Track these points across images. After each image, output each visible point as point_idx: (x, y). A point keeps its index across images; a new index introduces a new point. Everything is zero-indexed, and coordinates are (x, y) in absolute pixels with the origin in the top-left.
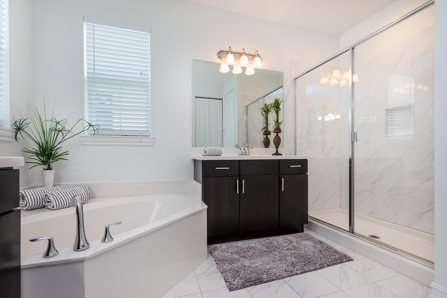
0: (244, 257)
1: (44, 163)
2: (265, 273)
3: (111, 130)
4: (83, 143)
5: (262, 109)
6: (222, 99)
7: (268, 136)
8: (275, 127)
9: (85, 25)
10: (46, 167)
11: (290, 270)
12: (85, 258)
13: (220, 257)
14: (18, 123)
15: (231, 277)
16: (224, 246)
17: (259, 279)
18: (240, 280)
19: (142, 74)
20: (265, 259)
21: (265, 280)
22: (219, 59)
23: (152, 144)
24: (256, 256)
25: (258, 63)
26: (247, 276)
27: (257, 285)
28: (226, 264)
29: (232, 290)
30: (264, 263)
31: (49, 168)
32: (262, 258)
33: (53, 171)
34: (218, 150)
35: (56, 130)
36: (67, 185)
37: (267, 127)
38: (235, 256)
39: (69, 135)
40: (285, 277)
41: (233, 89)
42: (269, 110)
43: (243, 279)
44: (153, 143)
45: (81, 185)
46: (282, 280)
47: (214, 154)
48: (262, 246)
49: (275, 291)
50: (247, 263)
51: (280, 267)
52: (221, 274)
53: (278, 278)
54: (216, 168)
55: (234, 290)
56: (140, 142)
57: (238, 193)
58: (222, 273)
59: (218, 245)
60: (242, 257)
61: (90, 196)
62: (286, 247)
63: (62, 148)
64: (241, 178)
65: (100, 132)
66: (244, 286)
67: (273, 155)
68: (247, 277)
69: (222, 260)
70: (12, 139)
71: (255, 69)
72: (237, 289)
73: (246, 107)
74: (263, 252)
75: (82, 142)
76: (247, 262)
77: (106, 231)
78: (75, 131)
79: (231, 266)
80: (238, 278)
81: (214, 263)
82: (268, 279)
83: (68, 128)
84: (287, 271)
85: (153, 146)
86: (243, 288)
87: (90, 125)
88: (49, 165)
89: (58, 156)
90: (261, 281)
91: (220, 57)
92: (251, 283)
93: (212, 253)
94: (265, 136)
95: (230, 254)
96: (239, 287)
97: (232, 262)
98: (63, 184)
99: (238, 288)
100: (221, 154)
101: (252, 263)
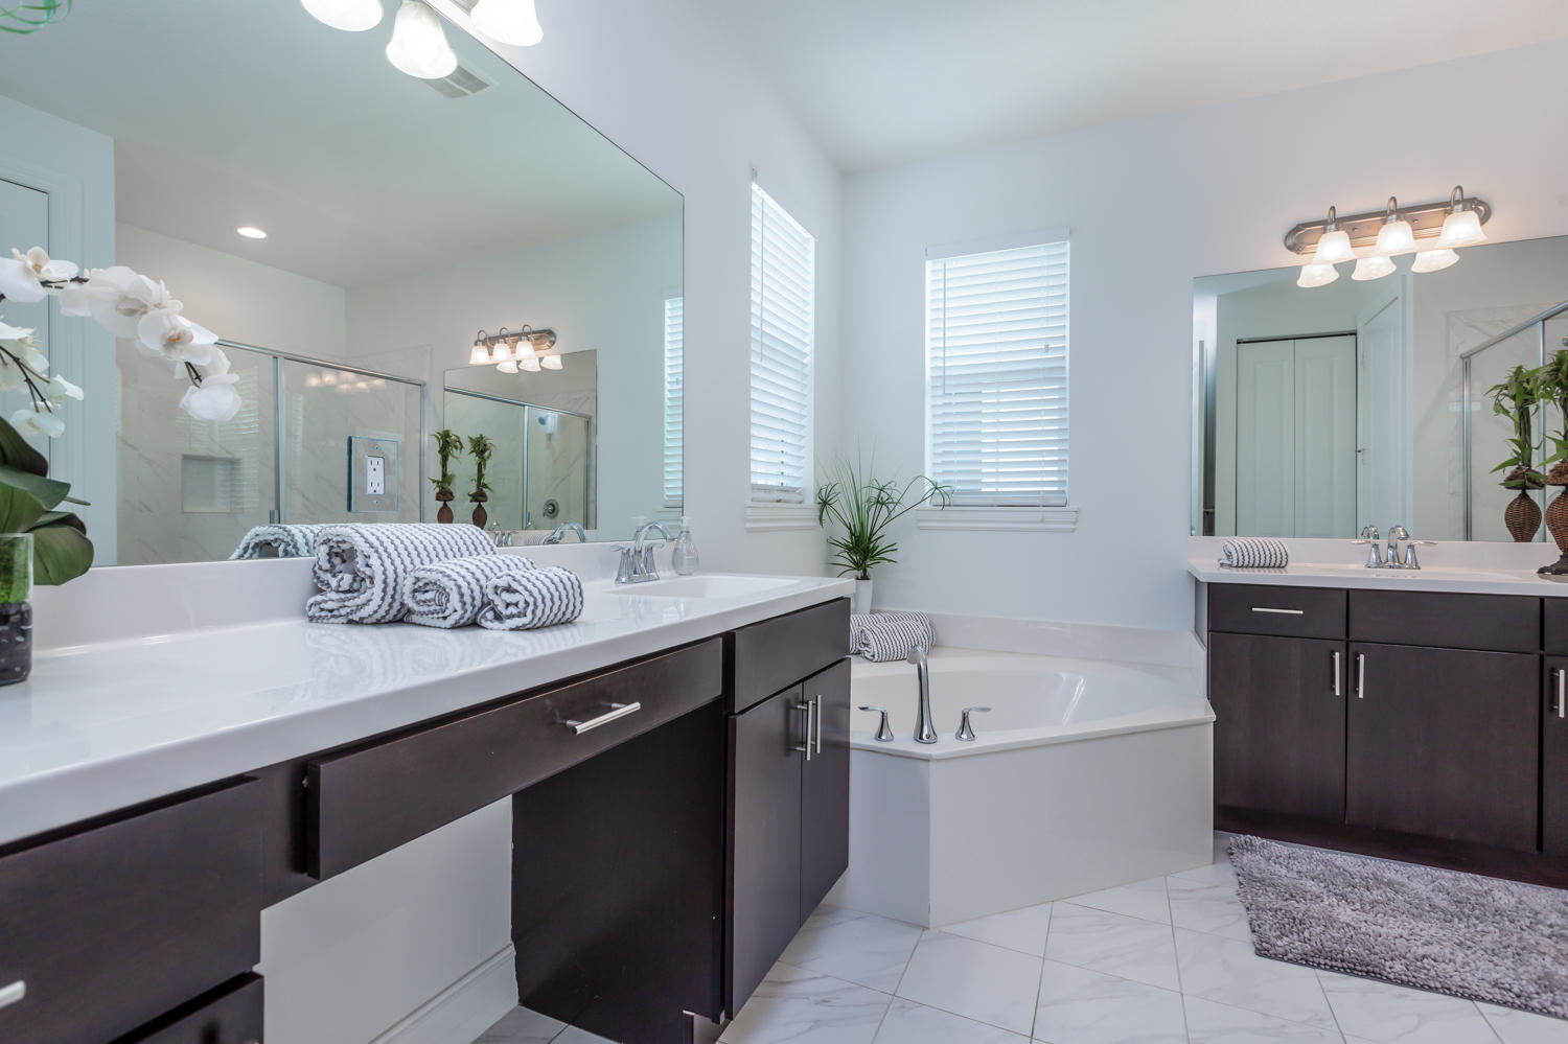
0: (1343, 897)
1: (858, 566)
2: (1403, 961)
3: (979, 492)
4: (921, 524)
5: (1496, 392)
6: (1354, 334)
7: (1528, 492)
8: (1557, 462)
9: (929, 265)
10: (859, 573)
11: (1516, 990)
12: (931, 755)
13: (1255, 871)
14: (823, 492)
15: (1272, 926)
16: (1278, 848)
17: (1368, 965)
18: (1297, 943)
19: (1047, 349)
20: (1429, 928)
21: (1391, 976)
22: (1292, 254)
23: (1072, 526)
24: (1394, 910)
25: (1463, 229)
26: (1330, 943)
27: (1357, 975)
28: (1270, 894)
29: (1265, 956)
30: (1412, 937)
31: (865, 577)
32: (1412, 921)
33: (871, 582)
34: (1272, 550)
35: (878, 502)
36: (892, 612)
37: (1523, 457)
38: (1313, 887)
39: (898, 509)
40: (1483, 999)
41: (1397, 298)
42: (1530, 393)
43: (1311, 946)
44: (1075, 523)
45: (918, 617)
46: (1469, 1002)
47: (1257, 562)
48: (1433, 890)
49: (1419, 1015)
50: (1345, 914)
51: (1481, 971)
52: (1244, 912)
53: (1449, 989)
54: (1254, 609)
55: (1270, 957)
56: (1042, 521)
57: (1338, 693)
58: (1248, 909)
59: (1258, 841)
60: (1336, 894)
61: (934, 645)
62: (1551, 926)
63: (886, 536)
64: (1353, 647)
65: (956, 500)
66: (1305, 961)
67: (1542, 571)
68: (1326, 944)
69: (1263, 881)
70: (815, 524)
71: (1456, 250)
72: (1282, 959)
73: (1462, 358)
74: (1427, 908)
75: (920, 521)
76: (1349, 911)
77: (964, 719)
78: (907, 502)
79: (1285, 903)
80: (1296, 937)
81: (1235, 879)
82: (1403, 977)
83: (896, 497)
84: (1505, 989)
85: (1074, 530)
86: (1301, 964)
87: (936, 488)
88: (865, 571)
89: (878, 554)
90: (1373, 972)
91: (1295, 244)
92: (1334, 963)
93: (1232, 854)
94: (1516, 493)
95: (1295, 875)
96: (1290, 956)
97: (1292, 895)
98: (885, 609)
99: (1285, 958)
100: (1284, 563)
101: (1366, 922)
